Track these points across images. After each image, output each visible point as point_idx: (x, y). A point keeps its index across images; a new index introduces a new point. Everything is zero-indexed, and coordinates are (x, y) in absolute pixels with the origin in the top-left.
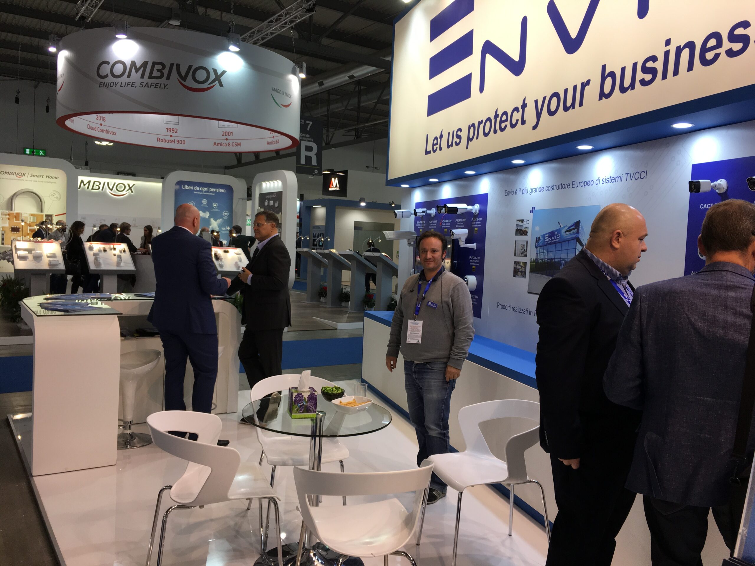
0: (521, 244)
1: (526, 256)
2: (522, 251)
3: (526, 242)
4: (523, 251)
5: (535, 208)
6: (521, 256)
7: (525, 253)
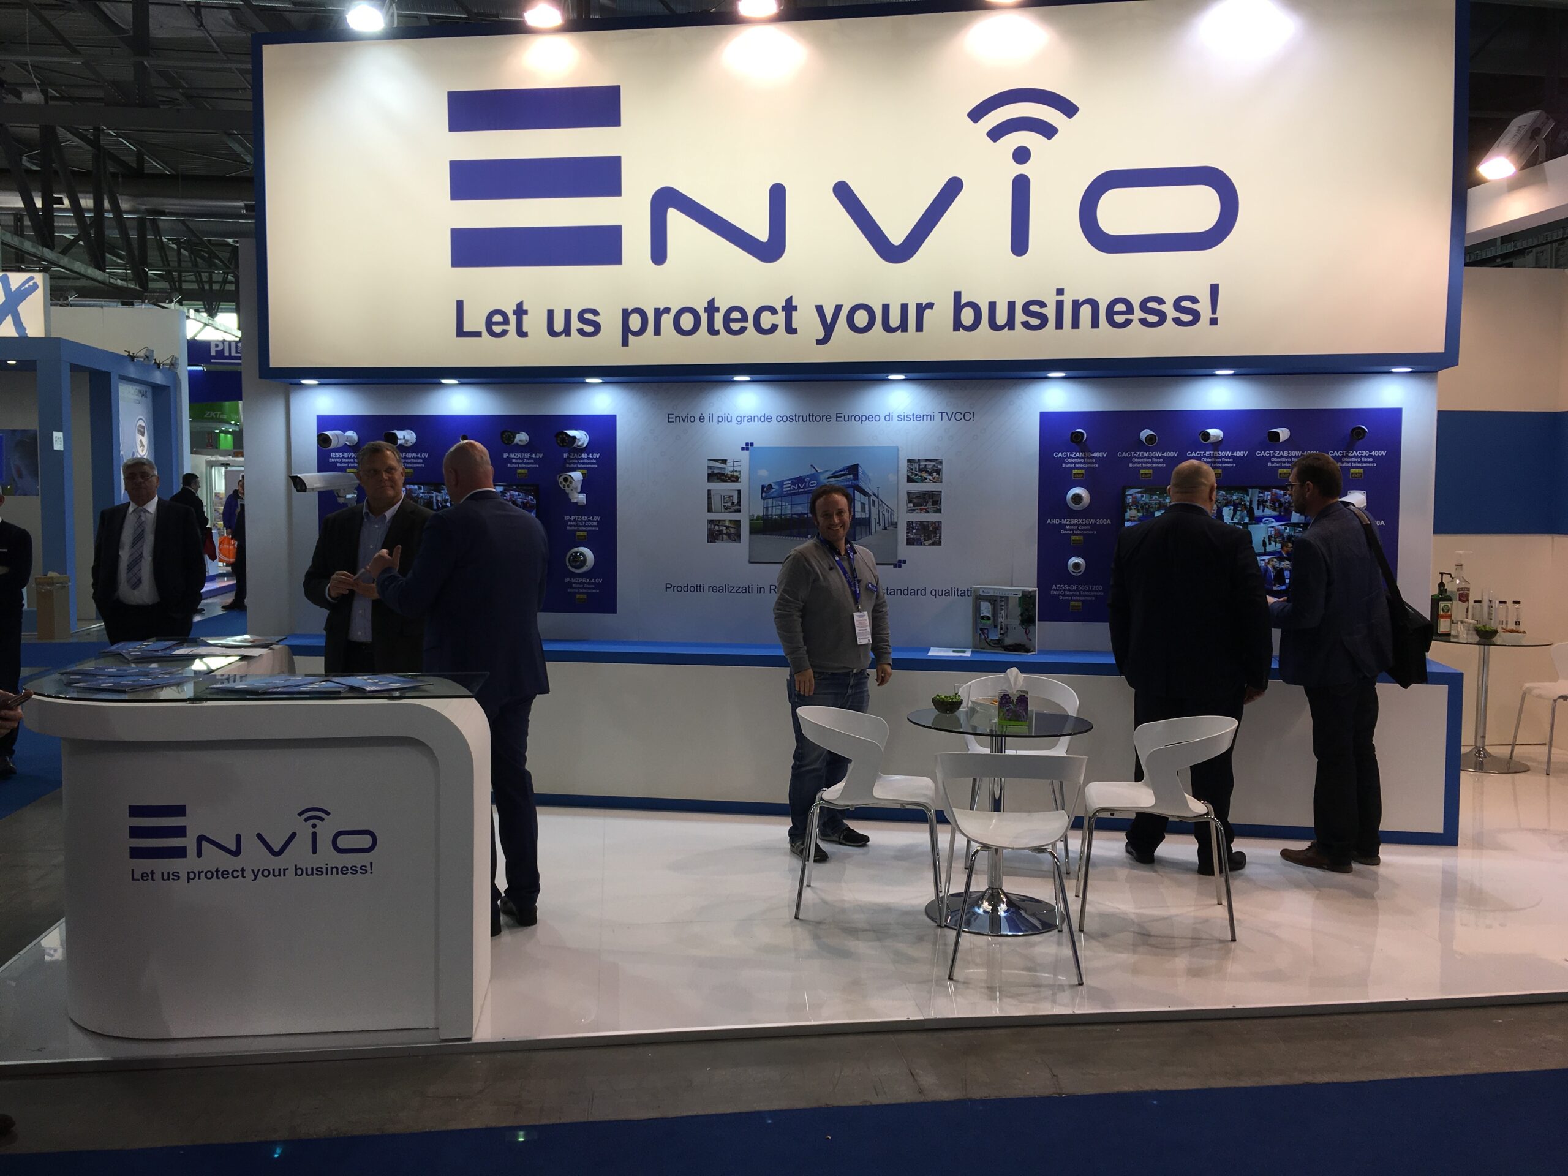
0: (723, 494)
1: (739, 511)
2: (726, 505)
3: (737, 492)
4: (730, 505)
5: (752, 444)
6: (725, 512)
7: (737, 507)
